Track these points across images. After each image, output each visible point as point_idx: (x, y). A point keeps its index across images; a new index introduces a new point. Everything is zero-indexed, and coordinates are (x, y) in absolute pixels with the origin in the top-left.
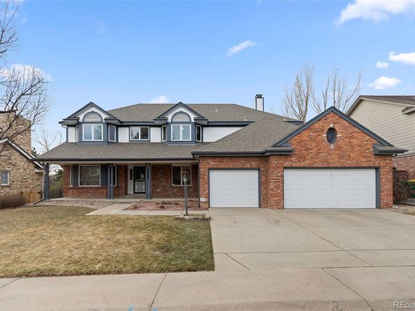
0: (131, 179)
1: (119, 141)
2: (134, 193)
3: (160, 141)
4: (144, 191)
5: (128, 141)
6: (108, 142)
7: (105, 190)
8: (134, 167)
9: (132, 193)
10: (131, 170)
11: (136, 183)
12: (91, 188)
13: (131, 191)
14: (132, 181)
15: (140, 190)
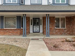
0: (31, 25)
1: (25, 4)
2: (33, 32)
3: (47, 4)
4: (38, 31)
5: (30, 4)
6: (20, 4)
7: (19, 31)
8: (33, 18)
9: (32, 32)
10: (31, 20)
11: (34, 27)
12: (11, 30)
13: (31, 31)
14: (32, 26)
15: (36, 30)
